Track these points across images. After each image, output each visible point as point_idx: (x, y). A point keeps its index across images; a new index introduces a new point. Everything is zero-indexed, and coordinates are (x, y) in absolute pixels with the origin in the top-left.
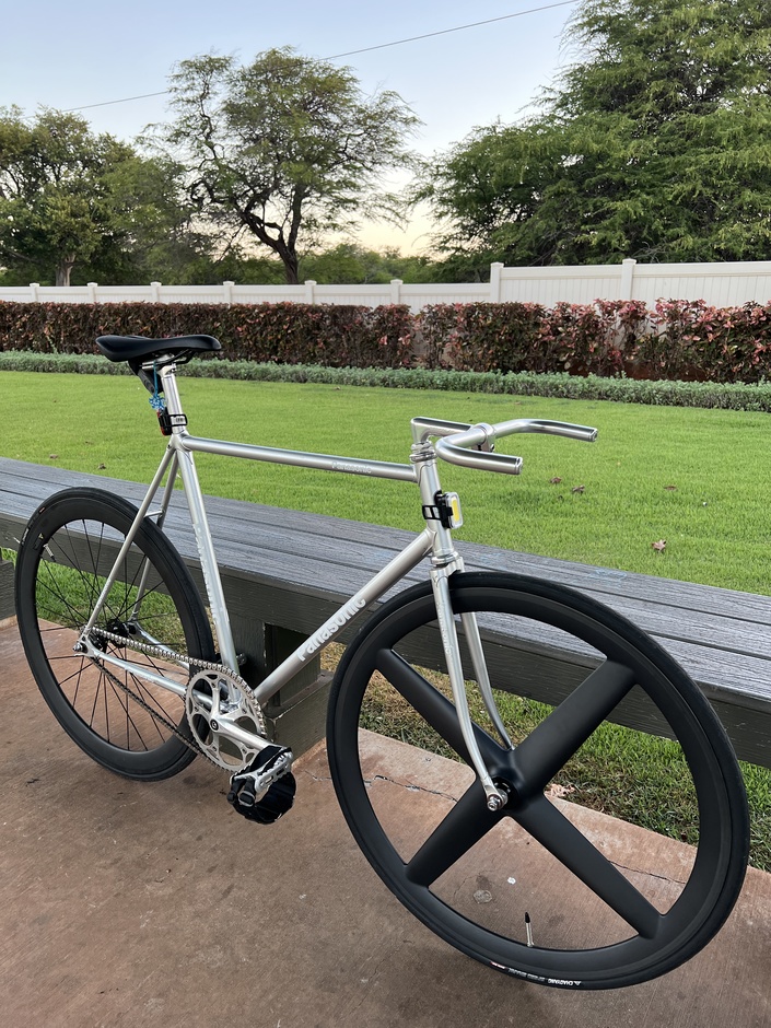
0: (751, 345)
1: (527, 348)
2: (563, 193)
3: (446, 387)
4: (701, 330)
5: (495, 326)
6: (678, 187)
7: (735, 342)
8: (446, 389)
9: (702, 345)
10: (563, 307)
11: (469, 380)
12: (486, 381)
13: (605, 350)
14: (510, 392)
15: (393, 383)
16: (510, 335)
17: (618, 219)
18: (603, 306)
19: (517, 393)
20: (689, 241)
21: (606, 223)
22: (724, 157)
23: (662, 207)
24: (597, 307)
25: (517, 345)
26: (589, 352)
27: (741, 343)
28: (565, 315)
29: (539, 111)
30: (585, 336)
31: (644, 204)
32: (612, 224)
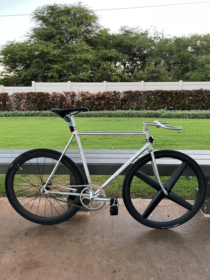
0: (101, 102)
1: (46, 104)
2: (38, 62)
3: (26, 115)
4: (89, 99)
5: (36, 98)
6: (69, 63)
7: (97, 101)
8: (26, 116)
9: (90, 102)
10: (54, 93)
11: (33, 113)
12: (38, 113)
13: (67, 104)
14: (46, 116)
15: (8, 115)
16: (41, 101)
17: (55, 70)
18: (65, 93)
19: (48, 116)
20: (73, 76)
21: (52, 70)
22: (78, 56)
23: (65, 67)
24: (63, 93)
25: (43, 103)
26: (63, 105)
27: (99, 102)
28: (55, 95)
29: (26, 39)
30: (62, 101)
31: (61, 66)
32: (53, 71)
